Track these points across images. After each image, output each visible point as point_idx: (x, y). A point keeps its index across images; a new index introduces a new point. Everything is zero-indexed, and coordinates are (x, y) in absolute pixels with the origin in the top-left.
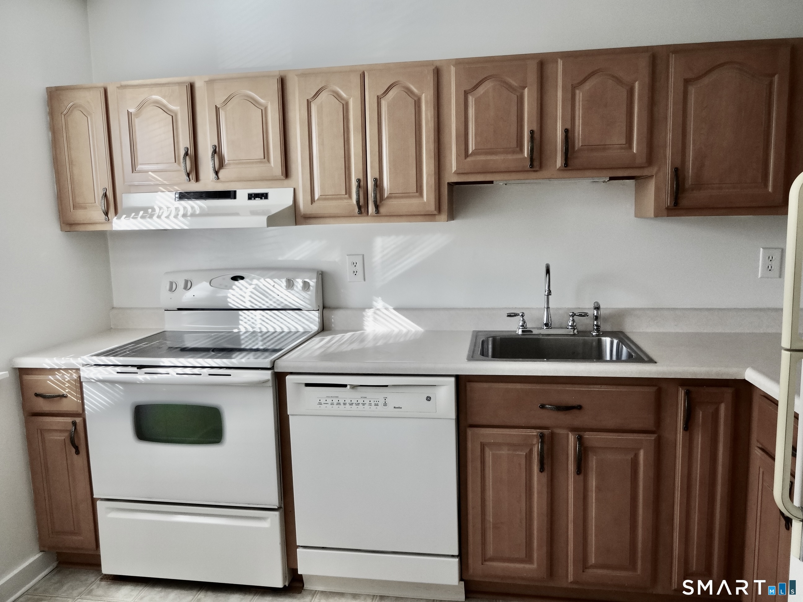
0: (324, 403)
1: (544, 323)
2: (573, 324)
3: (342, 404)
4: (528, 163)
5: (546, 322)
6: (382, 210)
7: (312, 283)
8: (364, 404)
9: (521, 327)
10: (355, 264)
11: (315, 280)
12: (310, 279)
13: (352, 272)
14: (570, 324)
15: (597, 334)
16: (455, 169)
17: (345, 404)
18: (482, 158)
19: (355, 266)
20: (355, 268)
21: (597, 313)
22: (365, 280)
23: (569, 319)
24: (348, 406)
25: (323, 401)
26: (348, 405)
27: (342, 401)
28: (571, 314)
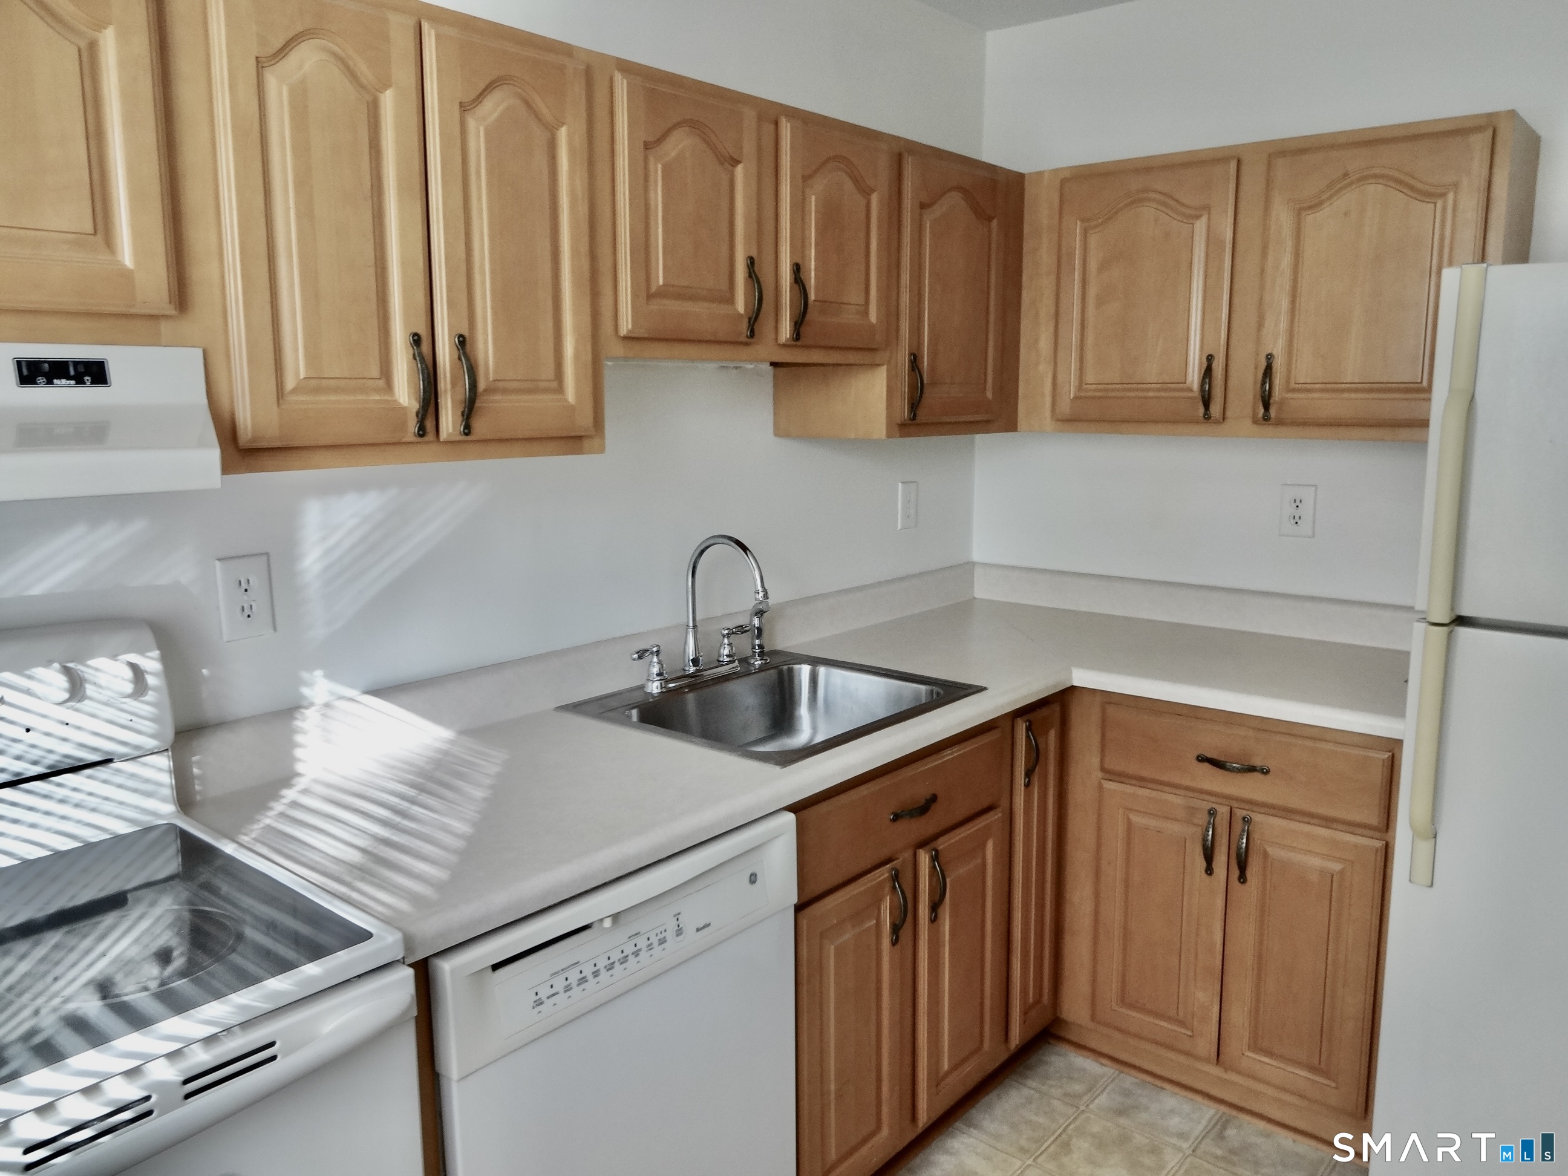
0: (548, 998)
1: (691, 658)
2: (732, 649)
3: (590, 977)
4: (744, 325)
5: (694, 656)
6: (480, 426)
7: (151, 663)
8: (636, 954)
9: (659, 678)
10: (244, 585)
11: (156, 653)
12: (142, 652)
13: (239, 609)
14: (726, 652)
15: (763, 662)
16: (627, 326)
17: (596, 974)
18: (674, 306)
19: (246, 590)
20: (245, 597)
21: (761, 622)
22: (275, 629)
23: (722, 645)
24: (604, 975)
25: (544, 992)
26: (603, 972)
27: (588, 971)
28: (726, 632)
